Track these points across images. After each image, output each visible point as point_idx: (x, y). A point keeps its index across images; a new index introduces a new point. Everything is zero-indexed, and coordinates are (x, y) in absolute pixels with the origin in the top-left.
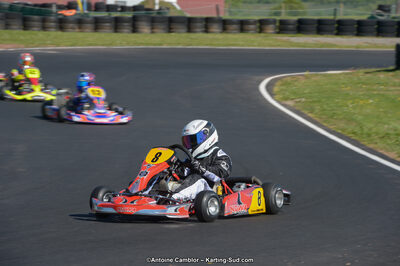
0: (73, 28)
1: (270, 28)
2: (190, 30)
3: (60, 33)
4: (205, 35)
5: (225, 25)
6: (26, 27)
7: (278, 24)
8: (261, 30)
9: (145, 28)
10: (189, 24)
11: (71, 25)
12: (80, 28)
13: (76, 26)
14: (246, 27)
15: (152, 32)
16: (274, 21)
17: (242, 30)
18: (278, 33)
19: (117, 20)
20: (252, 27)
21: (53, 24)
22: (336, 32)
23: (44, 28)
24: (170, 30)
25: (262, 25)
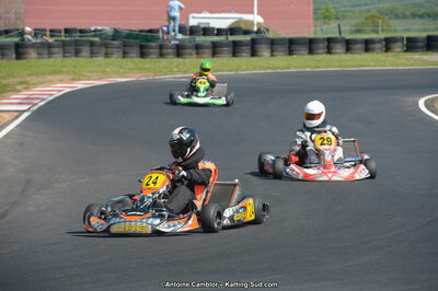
0: (191, 54)
1: (397, 47)
2: (311, 52)
3: (180, 60)
4: (329, 56)
5: (349, 45)
6: (143, 55)
7: (405, 42)
8: (388, 49)
9: (265, 52)
10: (311, 45)
11: (188, 51)
12: (197, 54)
13: (194, 52)
14: (371, 46)
15: (272, 55)
16: (402, 39)
17: (367, 50)
18: (406, 51)
19: (235, 44)
20: (378, 46)
21: (170, 51)
23: (161, 55)
24: (291, 53)
25: (388, 44)
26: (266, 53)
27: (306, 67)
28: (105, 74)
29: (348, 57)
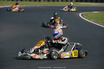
1: (74, 1)
2: (53, 1)
3: (22, 2)
4: (58, 2)
8: (71, 1)
15: (44, 2)
17: (67, 1)
18: (76, 2)
22: (90, 1)
24: (48, 1)
26: (43, 1)
27: (52, 5)
28: (3, 5)
29: (62, 3)
